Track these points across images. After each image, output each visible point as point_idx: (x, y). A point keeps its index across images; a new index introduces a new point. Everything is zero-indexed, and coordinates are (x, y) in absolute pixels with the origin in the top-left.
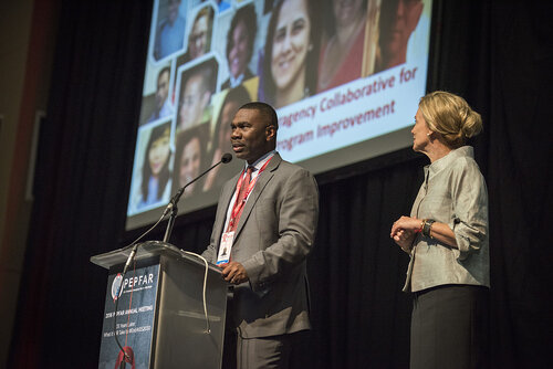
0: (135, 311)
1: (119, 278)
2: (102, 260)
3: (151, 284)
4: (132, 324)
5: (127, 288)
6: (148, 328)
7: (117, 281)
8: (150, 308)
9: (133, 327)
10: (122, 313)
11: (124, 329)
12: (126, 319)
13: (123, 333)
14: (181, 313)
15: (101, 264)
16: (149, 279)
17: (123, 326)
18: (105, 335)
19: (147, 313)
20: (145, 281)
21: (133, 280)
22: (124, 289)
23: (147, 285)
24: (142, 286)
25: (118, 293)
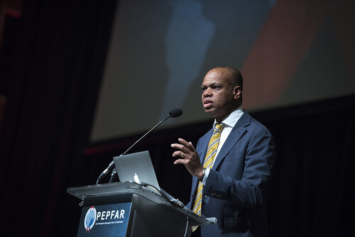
1: (93, 210)
2: (81, 193)
3: (121, 219)
5: (99, 220)
7: (92, 215)
15: (77, 195)
16: (120, 214)
20: (117, 216)
21: (105, 214)
22: (96, 222)
23: (119, 220)
24: (113, 220)
25: (90, 224)
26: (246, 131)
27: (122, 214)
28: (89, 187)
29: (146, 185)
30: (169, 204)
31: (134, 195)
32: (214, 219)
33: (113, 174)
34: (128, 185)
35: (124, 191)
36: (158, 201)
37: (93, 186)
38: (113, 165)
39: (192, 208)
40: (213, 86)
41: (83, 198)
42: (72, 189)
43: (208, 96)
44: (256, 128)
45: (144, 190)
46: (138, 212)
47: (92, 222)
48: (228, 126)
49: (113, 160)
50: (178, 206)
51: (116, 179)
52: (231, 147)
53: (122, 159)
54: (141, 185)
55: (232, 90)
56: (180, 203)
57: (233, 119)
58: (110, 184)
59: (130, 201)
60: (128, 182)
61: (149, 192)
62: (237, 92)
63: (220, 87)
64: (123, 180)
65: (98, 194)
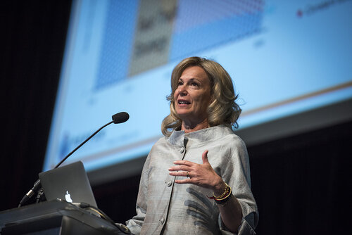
33: (39, 196)
58: (37, 205)
59: (59, 226)
65: (19, 221)
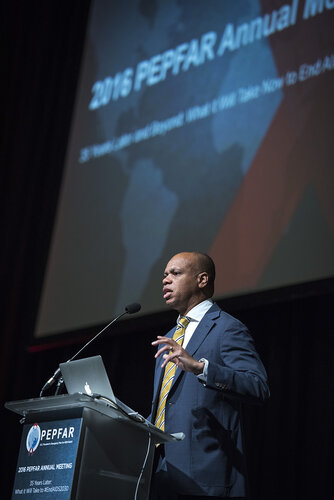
0: (52, 467)
1: (36, 428)
2: (22, 408)
3: (71, 439)
4: (48, 482)
5: (44, 440)
6: (66, 489)
7: (35, 434)
8: (69, 466)
9: (50, 486)
10: (37, 469)
11: (39, 487)
12: (42, 475)
13: (36, 491)
14: (103, 473)
15: (17, 410)
16: (69, 433)
17: (38, 483)
18: (17, 492)
19: (65, 471)
20: (65, 435)
21: (51, 433)
22: (41, 442)
23: (67, 439)
24: (61, 439)
25: (34, 445)
26: (215, 324)
27: (71, 433)
28: (31, 400)
29: (99, 397)
30: (126, 418)
31: (85, 409)
32: (181, 435)
33: (59, 384)
34: (77, 397)
35: (73, 404)
36: (114, 415)
37: (37, 400)
38: (60, 373)
39: (154, 421)
40: (173, 272)
41: (24, 413)
42: (11, 403)
43: (167, 283)
44: (227, 321)
45: (96, 403)
46: (90, 429)
47: (35, 442)
48: (194, 321)
49: (58, 367)
50: (139, 421)
51: (64, 390)
52: (198, 344)
53: (69, 365)
54: (93, 397)
55: (197, 277)
56: (140, 417)
57: (199, 311)
58: (56, 397)
59: (81, 417)
60: (77, 394)
61: (103, 404)
62: (202, 279)
63: (180, 273)
64: (71, 391)
65: (42, 409)
